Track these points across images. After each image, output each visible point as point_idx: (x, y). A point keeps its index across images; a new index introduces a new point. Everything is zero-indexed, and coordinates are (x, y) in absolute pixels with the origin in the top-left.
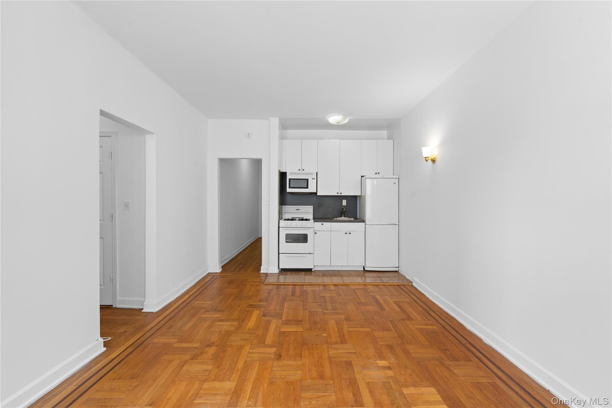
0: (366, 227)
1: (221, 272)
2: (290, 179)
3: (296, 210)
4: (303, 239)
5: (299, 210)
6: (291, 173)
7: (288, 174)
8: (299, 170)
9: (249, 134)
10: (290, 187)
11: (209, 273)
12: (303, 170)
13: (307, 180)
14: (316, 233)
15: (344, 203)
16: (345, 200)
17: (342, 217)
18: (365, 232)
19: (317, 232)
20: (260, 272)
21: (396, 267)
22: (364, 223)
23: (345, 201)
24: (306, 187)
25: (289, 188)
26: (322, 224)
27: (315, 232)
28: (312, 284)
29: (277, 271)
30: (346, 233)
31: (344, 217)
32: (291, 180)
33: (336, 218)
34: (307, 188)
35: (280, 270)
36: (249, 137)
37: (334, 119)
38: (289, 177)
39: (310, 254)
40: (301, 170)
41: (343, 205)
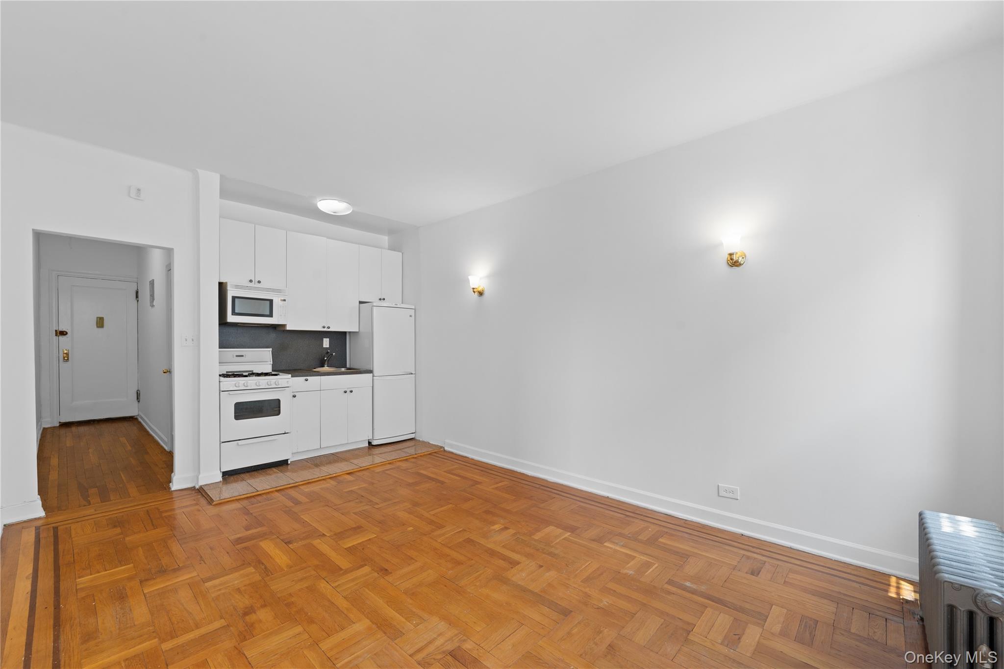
0: (375, 381)
2: (234, 298)
3: (238, 356)
4: (271, 408)
5: (242, 356)
6: (237, 287)
7: (229, 288)
8: (251, 281)
9: (138, 190)
10: (234, 313)
12: (259, 282)
13: (271, 301)
14: (294, 396)
15: (326, 343)
16: (327, 338)
17: (323, 366)
18: (373, 387)
19: (296, 394)
20: (171, 490)
21: (413, 433)
22: (372, 374)
23: (327, 340)
24: (269, 314)
25: (232, 315)
26: (307, 380)
27: (293, 394)
28: (310, 481)
29: (219, 478)
30: (345, 392)
31: (328, 366)
32: (236, 299)
33: (316, 369)
34: (271, 315)
35: (222, 475)
36: (137, 196)
37: (328, 205)
38: (232, 292)
39: (285, 433)
40: (254, 281)
41: (325, 346)
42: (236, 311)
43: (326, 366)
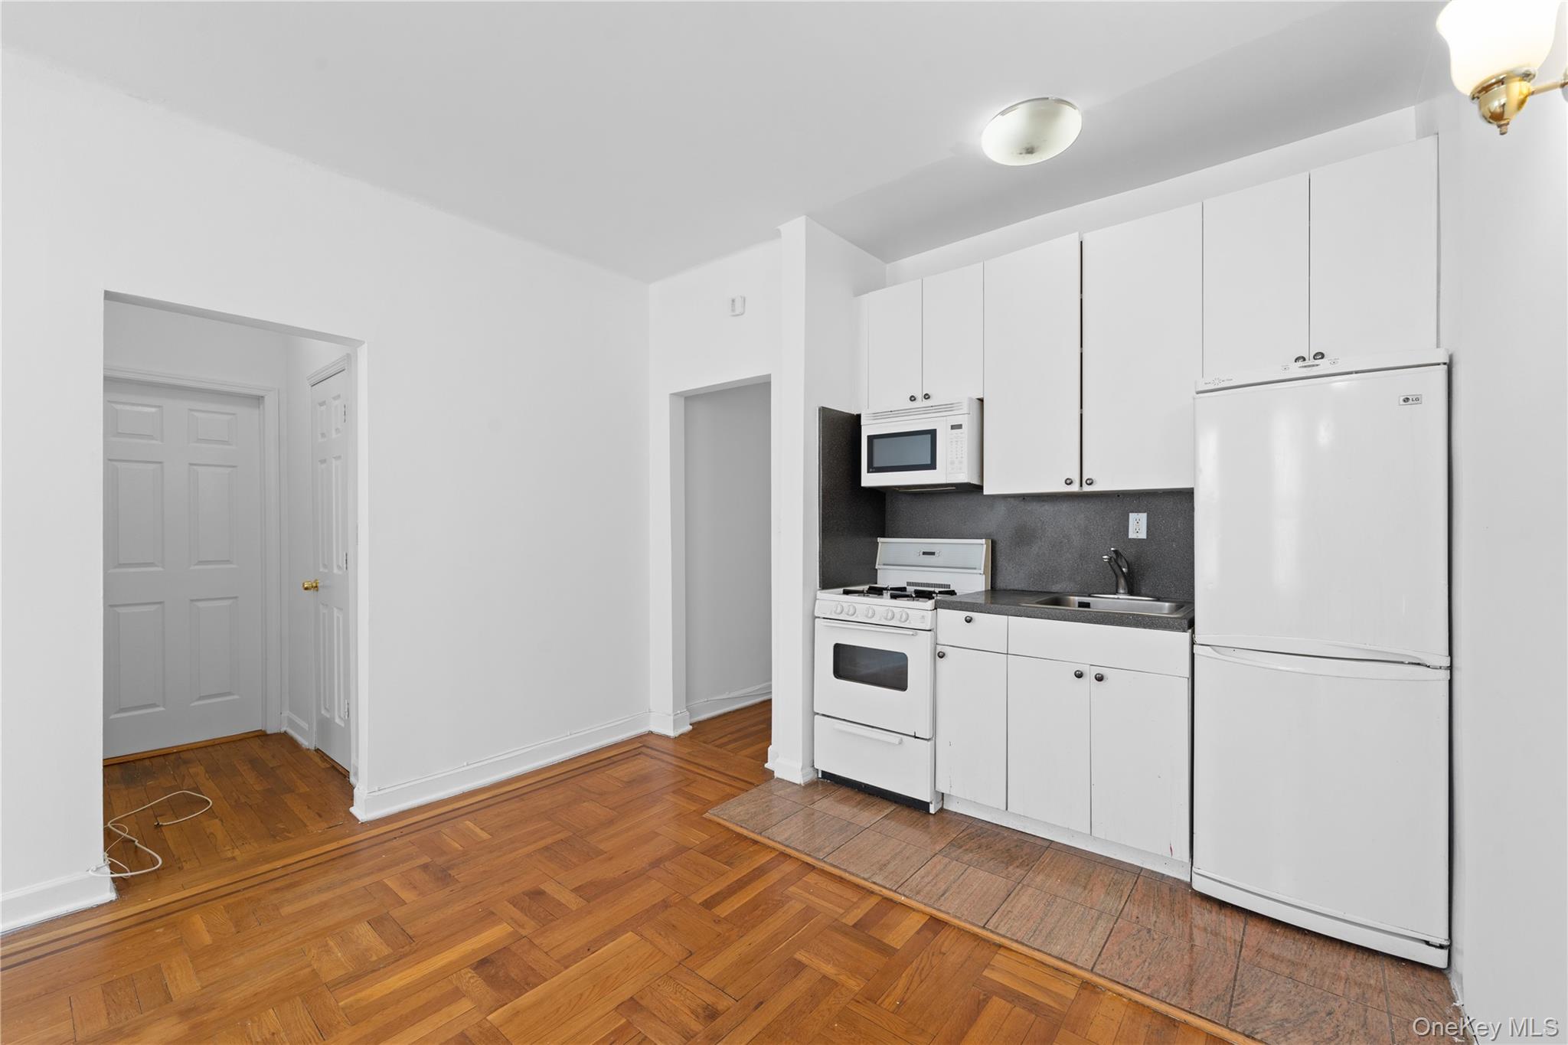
0: (1197, 659)
1: (680, 736)
2: (871, 438)
3: (924, 553)
5: (933, 554)
6: (876, 416)
7: (863, 422)
8: (913, 399)
9: (733, 301)
10: (872, 469)
11: (651, 733)
12: (927, 397)
13: (935, 434)
14: (942, 656)
15: (1138, 526)
16: (1138, 511)
17: (1116, 592)
18: (1192, 680)
19: (945, 650)
20: (766, 765)
22: (1191, 635)
23: (1143, 517)
24: (929, 462)
25: (868, 472)
26: (969, 620)
27: (939, 648)
29: (801, 777)
30: (1079, 675)
31: (1131, 591)
32: (876, 441)
33: (1090, 596)
34: (932, 466)
35: (820, 776)
36: (733, 310)
38: (866, 432)
39: (918, 738)
40: (917, 397)
41: (1132, 535)
42: (876, 464)
43: (1121, 591)
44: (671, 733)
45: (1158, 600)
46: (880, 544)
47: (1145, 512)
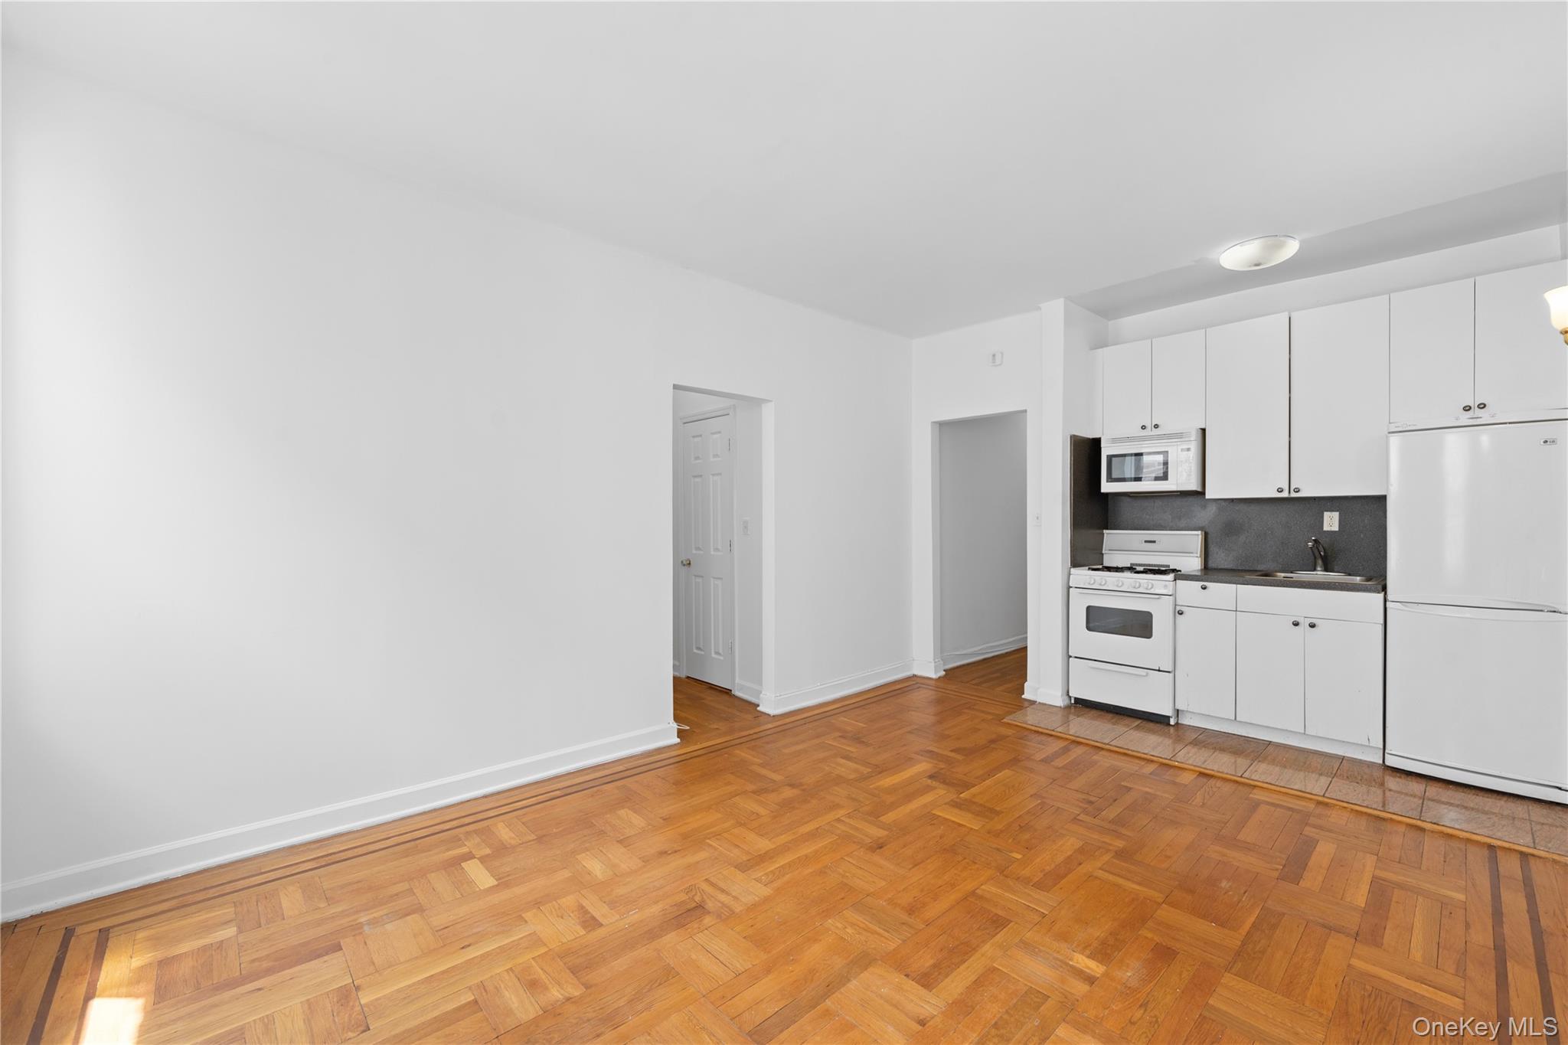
0: (1391, 613)
1: (939, 678)
2: (1110, 458)
3: (1146, 542)
4: (1139, 625)
5: (1154, 542)
6: (1115, 440)
7: (1103, 445)
8: (1144, 427)
9: (994, 356)
10: (1110, 479)
11: (915, 676)
12: (1156, 426)
13: (1165, 455)
14: (1181, 613)
15: (1331, 521)
16: (1334, 511)
17: (1315, 570)
18: (1385, 626)
19: (1183, 609)
20: (1023, 696)
22: (1383, 595)
23: (1336, 515)
24: (1164, 475)
25: (1107, 481)
26: (1204, 588)
27: (1178, 608)
28: (1130, 752)
30: (1296, 624)
31: (1326, 570)
32: (1113, 459)
33: (1292, 573)
34: (1166, 477)
35: (1073, 702)
36: (994, 363)
37: (1235, 256)
38: (1106, 451)
39: (1159, 671)
40: (1148, 426)
41: (1326, 528)
42: (1114, 476)
43: (1319, 569)
44: (934, 676)
45: (1350, 575)
46: (1105, 535)
47: (1337, 511)
